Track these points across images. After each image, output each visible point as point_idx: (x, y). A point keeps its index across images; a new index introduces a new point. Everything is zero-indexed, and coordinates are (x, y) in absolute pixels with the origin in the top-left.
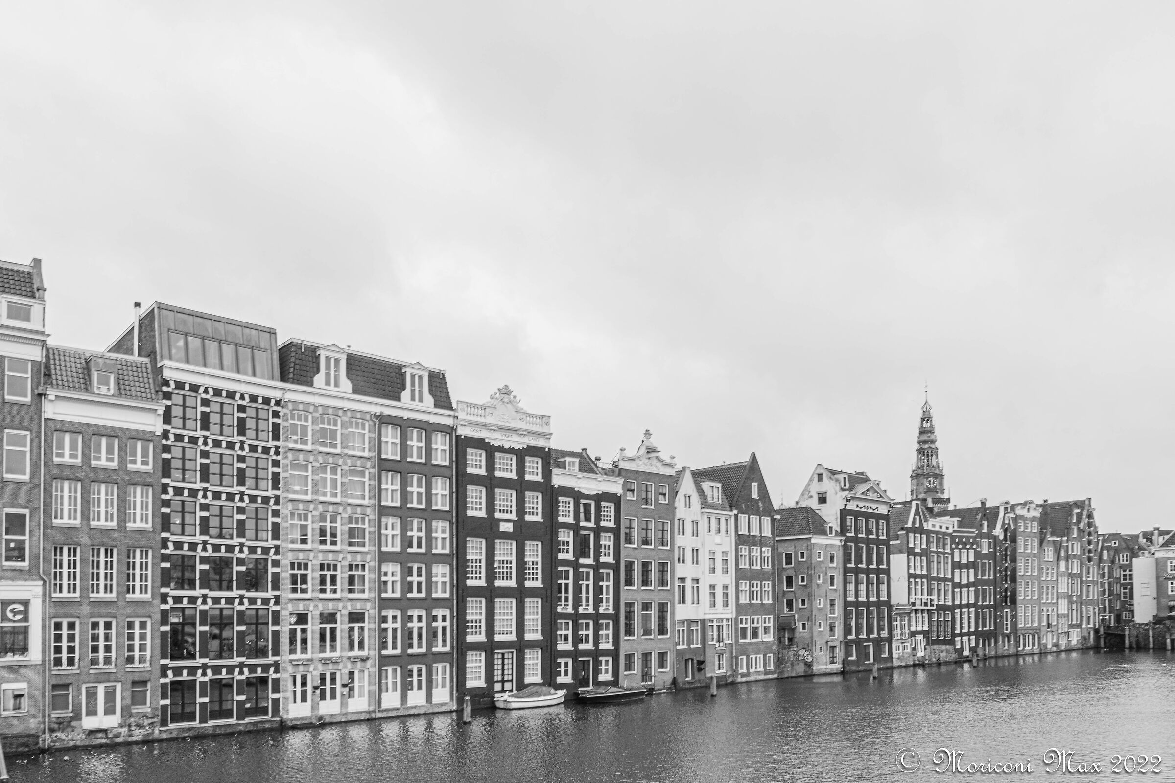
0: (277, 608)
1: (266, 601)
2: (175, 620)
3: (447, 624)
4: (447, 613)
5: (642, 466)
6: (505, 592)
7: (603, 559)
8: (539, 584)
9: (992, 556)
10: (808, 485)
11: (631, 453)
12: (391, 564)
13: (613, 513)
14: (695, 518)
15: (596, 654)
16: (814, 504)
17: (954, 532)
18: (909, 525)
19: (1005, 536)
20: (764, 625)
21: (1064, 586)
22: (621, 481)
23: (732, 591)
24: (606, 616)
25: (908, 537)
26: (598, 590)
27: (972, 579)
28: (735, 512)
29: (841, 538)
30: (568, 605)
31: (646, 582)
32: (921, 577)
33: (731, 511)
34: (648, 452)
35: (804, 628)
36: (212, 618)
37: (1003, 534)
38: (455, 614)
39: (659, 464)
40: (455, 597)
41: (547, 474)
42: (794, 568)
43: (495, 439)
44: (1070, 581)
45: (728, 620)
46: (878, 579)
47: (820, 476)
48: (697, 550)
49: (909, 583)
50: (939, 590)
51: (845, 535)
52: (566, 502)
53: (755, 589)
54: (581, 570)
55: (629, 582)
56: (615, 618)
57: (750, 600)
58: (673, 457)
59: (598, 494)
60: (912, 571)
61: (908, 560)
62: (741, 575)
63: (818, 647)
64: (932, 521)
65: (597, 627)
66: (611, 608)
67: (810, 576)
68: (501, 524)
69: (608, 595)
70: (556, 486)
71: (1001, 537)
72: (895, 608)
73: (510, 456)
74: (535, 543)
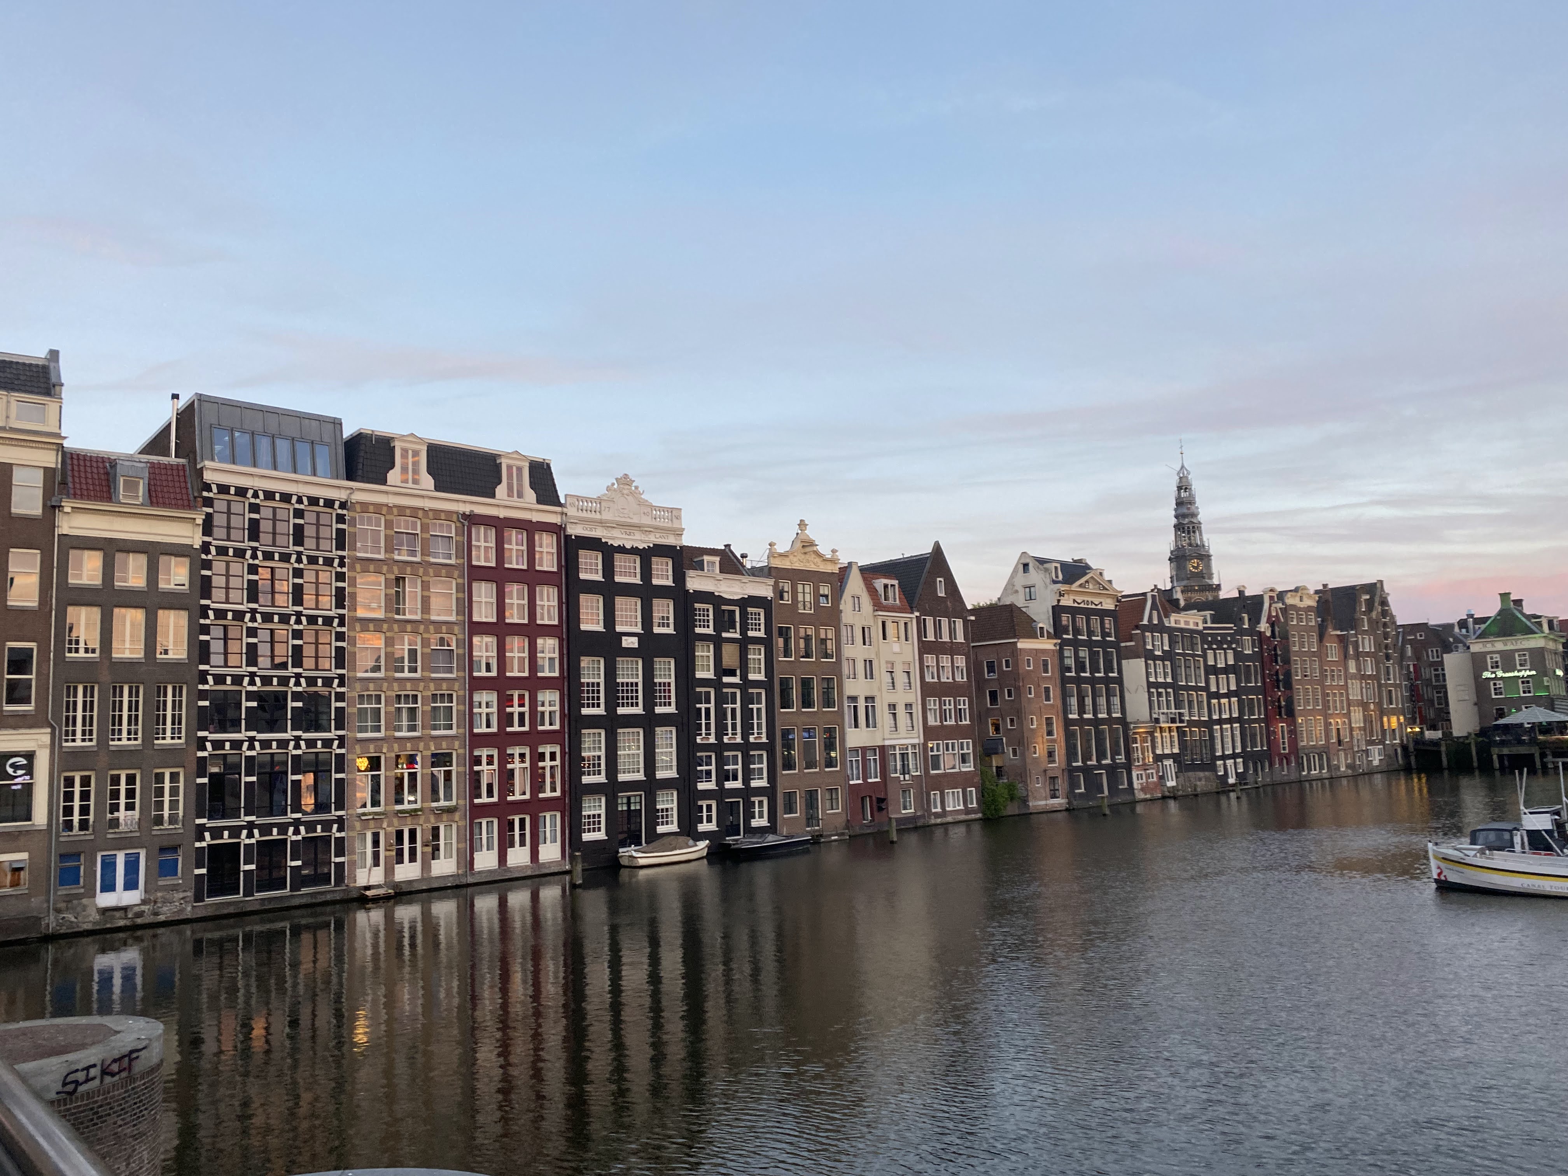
0: (343, 751)
1: (327, 743)
2: (215, 770)
3: (558, 762)
4: (557, 749)
5: (797, 563)
6: (630, 721)
7: (752, 677)
8: (672, 709)
9: (1258, 656)
10: (1012, 577)
11: (783, 547)
12: (484, 692)
13: (762, 621)
14: (866, 624)
15: (747, 792)
16: (1019, 601)
17: (1205, 628)
18: (1145, 622)
19: (1273, 632)
20: (961, 752)
21: (1355, 691)
22: (771, 582)
23: (917, 710)
24: (759, 746)
25: (1144, 637)
26: (747, 715)
27: (1233, 687)
28: (917, 614)
29: (1055, 641)
30: (710, 734)
31: (807, 702)
32: (1165, 685)
33: (912, 613)
34: (803, 546)
35: (1015, 754)
36: (261, 766)
37: (1270, 629)
38: (567, 750)
39: (818, 560)
40: (566, 730)
41: (679, 577)
42: (998, 679)
43: (613, 538)
44: (1364, 685)
45: (914, 746)
46: (1107, 689)
47: (1026, 566)
48: (871, 661)
49: (1150, 694)
50: (1190, 703)
51: (1060, 638)
52: (704, 610)
53: (947, 707)
54: (725, 690)
55: (786, 704)
56: (770, 748)
57: (941, 722)
58: (834, 551)
59: (743, 598)
60: (1152, 680)
61: (1147, 665)
62: (928, 690)
63: (1034, 777)
64: (1174, 617)
65: (747, 761)
66: (764, 735)
67: (1018, 689)
68: (624, 638)
69: (760, 722)
70: (691, 591)
71: (1268, 634)
72: (1132, 726)
73: (632, 557)
74: (667, 660)
